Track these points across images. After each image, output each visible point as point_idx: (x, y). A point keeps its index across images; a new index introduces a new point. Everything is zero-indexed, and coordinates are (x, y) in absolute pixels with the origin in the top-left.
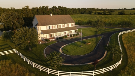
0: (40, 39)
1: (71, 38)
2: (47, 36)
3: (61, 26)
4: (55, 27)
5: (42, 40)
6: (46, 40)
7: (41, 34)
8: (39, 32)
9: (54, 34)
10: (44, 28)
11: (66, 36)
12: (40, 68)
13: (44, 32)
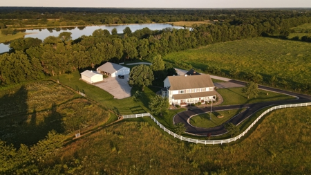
0: (171, 104)
1: (205, 106)
2: (179, 102)
3: (195, 90)
4: (188, 91)
5: (173, 104)
6: (177, 106)
7: (172, 98)
8: (170, 96)
9: (187, 100)
10: (176, 92)
11: (199, 103)
12: (170, 132)
13: (175, 97)
